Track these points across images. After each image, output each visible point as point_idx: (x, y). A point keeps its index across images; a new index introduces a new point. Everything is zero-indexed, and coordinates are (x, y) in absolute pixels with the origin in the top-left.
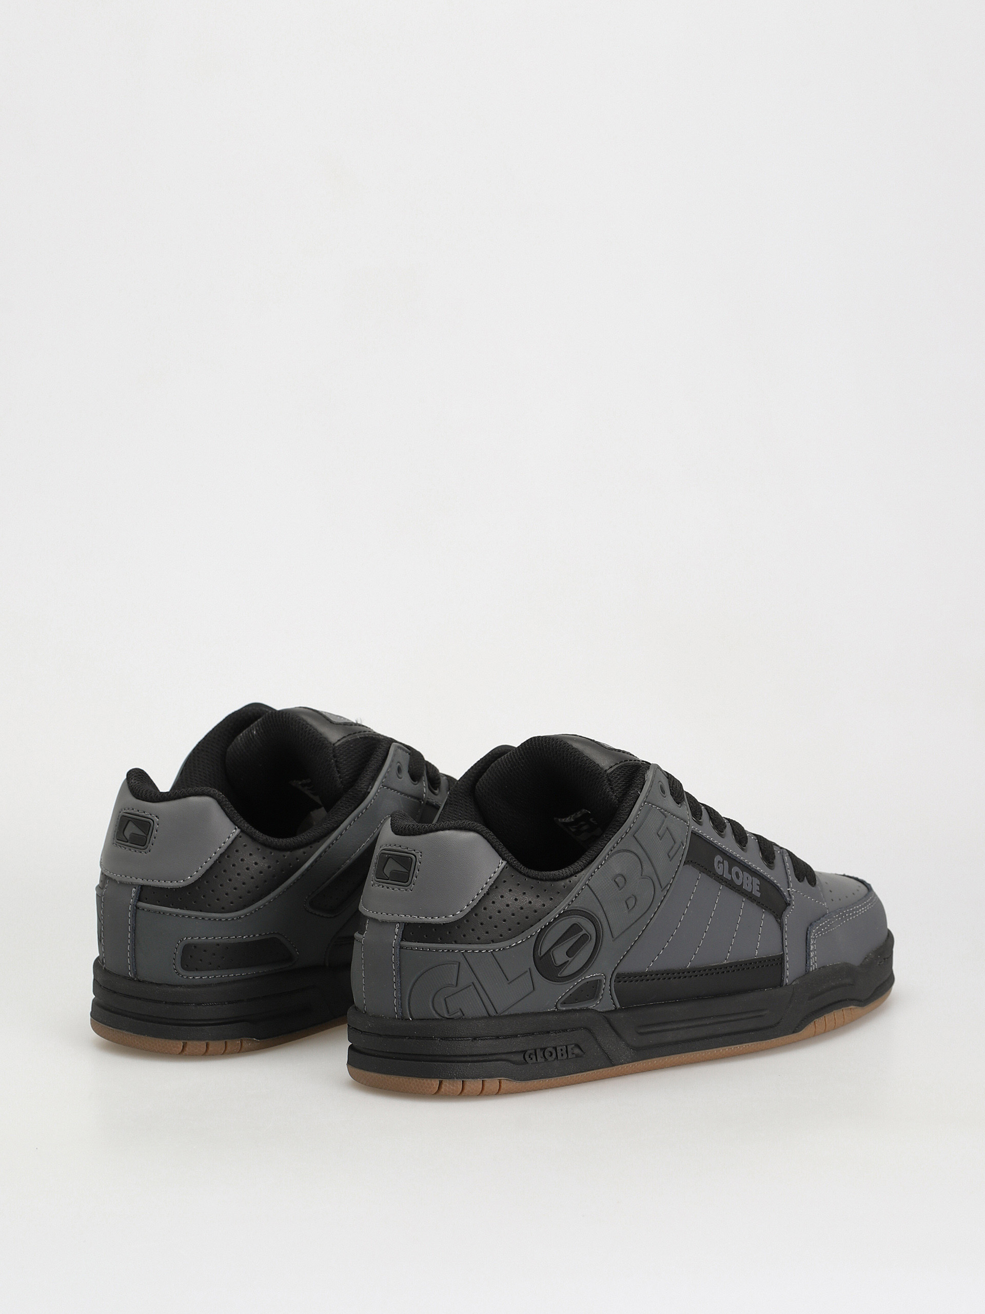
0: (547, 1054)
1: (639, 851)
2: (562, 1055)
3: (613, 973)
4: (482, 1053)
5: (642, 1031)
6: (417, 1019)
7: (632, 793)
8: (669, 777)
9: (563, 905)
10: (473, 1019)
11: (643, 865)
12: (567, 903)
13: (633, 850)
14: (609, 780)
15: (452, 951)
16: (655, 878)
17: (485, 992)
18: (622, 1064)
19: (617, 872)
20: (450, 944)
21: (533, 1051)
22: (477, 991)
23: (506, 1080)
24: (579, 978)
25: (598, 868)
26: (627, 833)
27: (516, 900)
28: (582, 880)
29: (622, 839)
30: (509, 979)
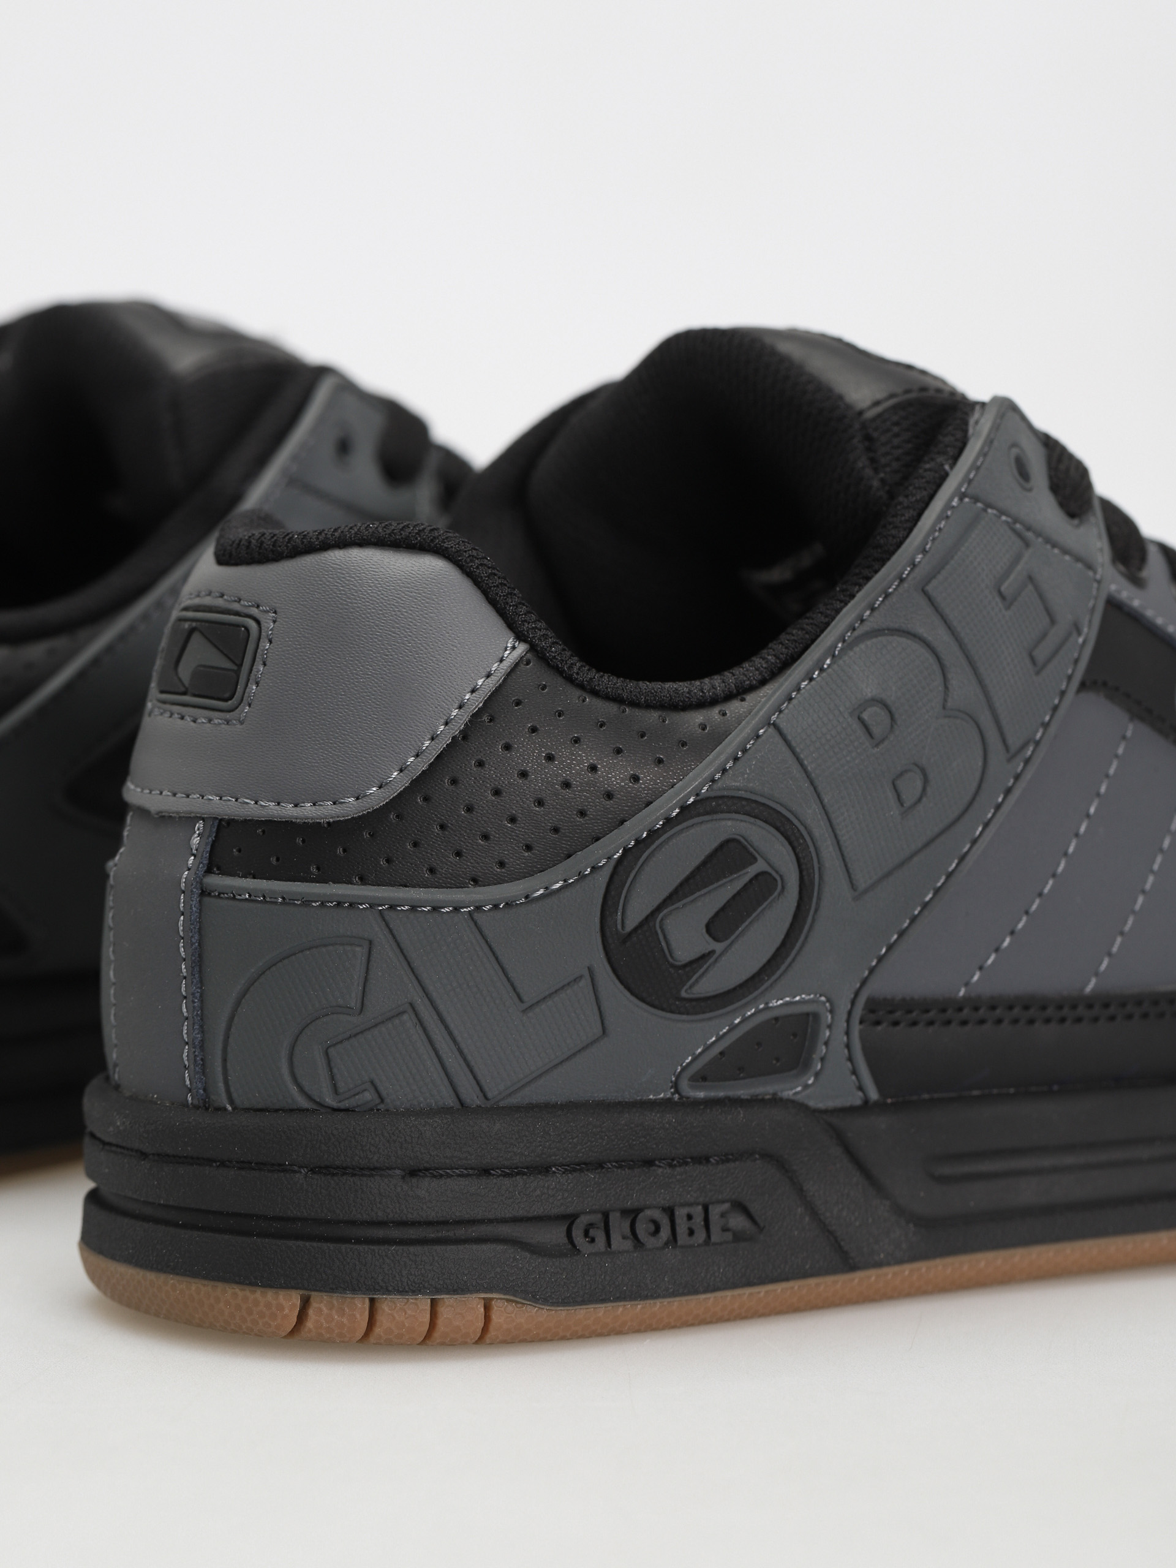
0: (642, 1228)
1: (940, 636)
2: (691, 1232)
3: (857, 994)
4: (432, 1215)
5: (947, 1170)
6: (247, 1110)
7: (926, 470)
8: (1052, 447)
9: (694, 780)
10: (410, 1112)
11: (949, 676)
12: (706, 774)
13: (921, 631)
14: (868, 438)
15: (351, 905)
16: (985, 719)
17: (450, 1034)
18: (879, 1265)
19: (869, 691)
20: (345, 886)
21: (600, 1216)
22: (425, 1030)
23: (508, 1300)
24: (747, 1006)
25: (811, 679)
26: (902, 580)
27: (550, 758)
28: (758, 712)
29: (887, 596)
30: (525, 998)
